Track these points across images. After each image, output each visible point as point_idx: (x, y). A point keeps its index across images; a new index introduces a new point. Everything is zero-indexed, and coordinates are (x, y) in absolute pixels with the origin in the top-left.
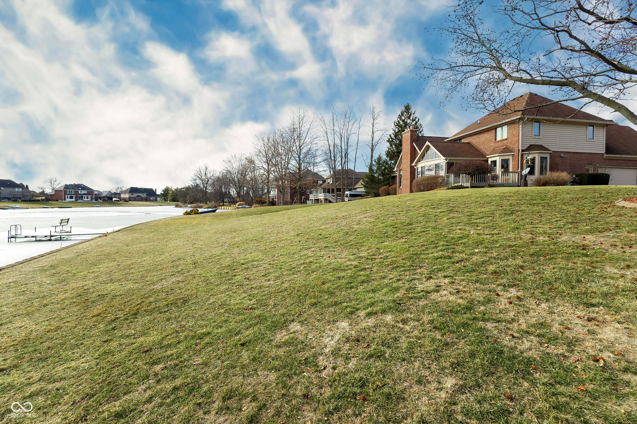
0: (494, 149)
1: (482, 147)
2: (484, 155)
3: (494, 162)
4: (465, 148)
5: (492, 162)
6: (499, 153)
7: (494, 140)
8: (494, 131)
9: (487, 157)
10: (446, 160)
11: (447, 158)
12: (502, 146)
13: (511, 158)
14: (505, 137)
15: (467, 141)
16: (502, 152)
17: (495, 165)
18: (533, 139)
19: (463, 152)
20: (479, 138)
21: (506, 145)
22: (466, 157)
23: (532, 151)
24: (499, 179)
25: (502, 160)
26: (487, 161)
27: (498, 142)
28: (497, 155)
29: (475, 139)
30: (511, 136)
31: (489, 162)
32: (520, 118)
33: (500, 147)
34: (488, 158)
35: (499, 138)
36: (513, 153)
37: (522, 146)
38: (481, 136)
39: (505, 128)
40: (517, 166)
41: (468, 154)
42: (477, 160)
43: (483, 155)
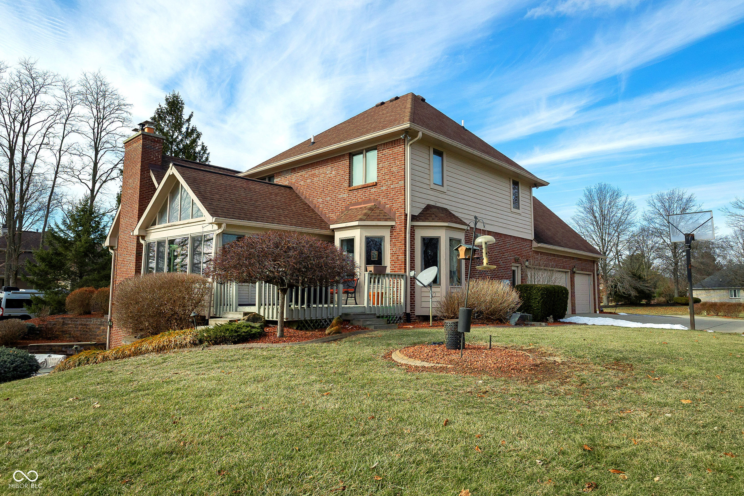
0: (347, 208)
1: (320, 200)
2: (323, 223)
3: (349, 243)
4: (278, 198)
5: (342, 241)
6: (361, 220)
7: (346, 184)
8: (347, 162)
9: (332, 227)
10: (219, 225)
11: (221, 220)
12: (364, 202)
13: (386, 234)
14: (373, 178)
15: (286, 183)
16: (368, 217)
17: (351, 250)
18: (431, 192)
19: (273, 207)
20: (313, 175)
21: (375, 200)
22: (279, 222)
23: (433, 220)
24: (362, 293)
25: (367, 238)
26: (331, 238)
27: (358, 189)
28: (356, 223)
29: (305, 179)
30: (387, 177)
31: (337, 243)
32: (406, 131)
33: (360, 204)
34: (333, 230)
35: (358, 181)
36: (393, 223)
37: (412, 206)
38: (316, 172)
39: (373, 155)
40: (401, 257)
41: (285, 216)
42: (301, 233)
43: (322, 221)
